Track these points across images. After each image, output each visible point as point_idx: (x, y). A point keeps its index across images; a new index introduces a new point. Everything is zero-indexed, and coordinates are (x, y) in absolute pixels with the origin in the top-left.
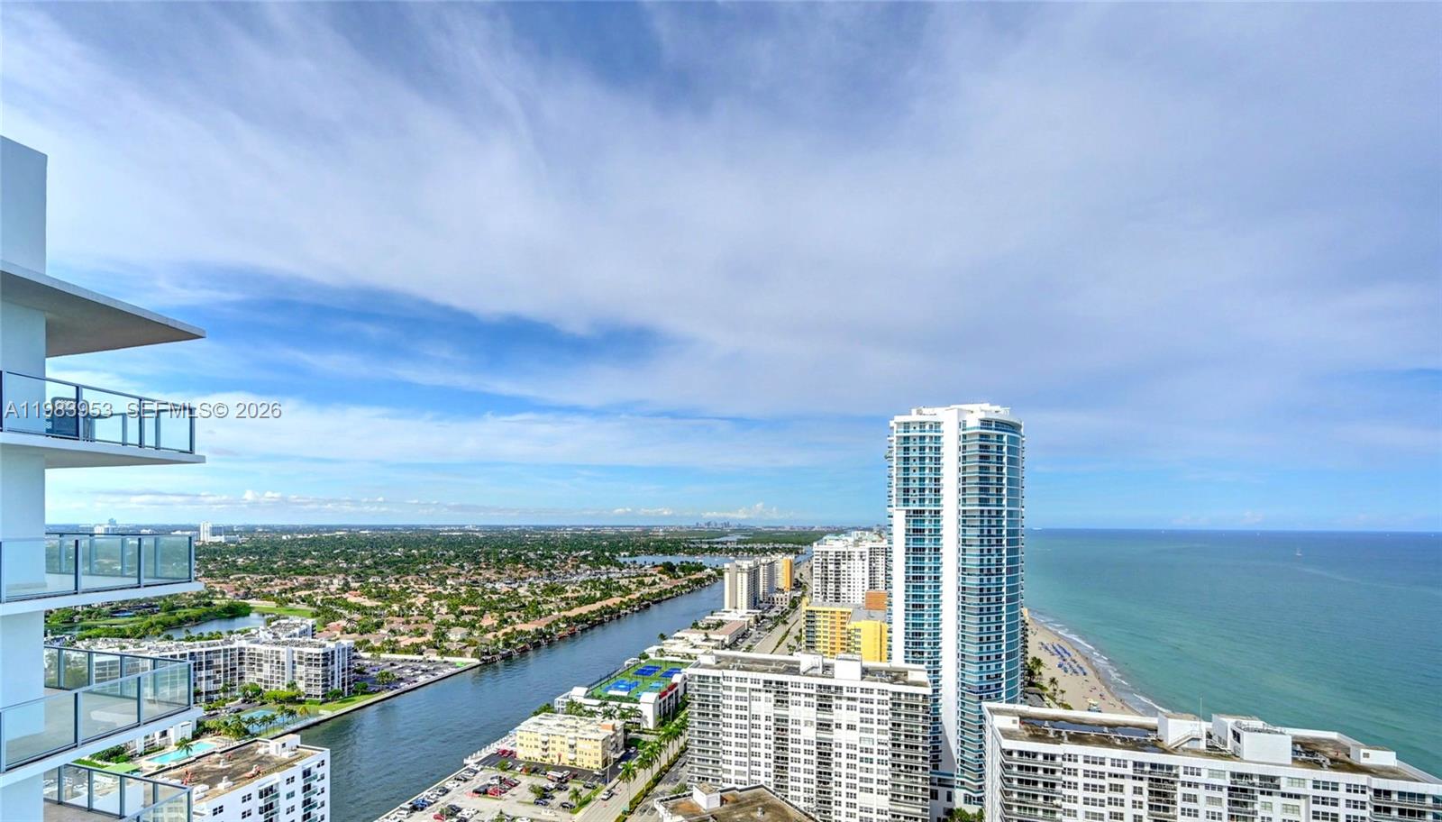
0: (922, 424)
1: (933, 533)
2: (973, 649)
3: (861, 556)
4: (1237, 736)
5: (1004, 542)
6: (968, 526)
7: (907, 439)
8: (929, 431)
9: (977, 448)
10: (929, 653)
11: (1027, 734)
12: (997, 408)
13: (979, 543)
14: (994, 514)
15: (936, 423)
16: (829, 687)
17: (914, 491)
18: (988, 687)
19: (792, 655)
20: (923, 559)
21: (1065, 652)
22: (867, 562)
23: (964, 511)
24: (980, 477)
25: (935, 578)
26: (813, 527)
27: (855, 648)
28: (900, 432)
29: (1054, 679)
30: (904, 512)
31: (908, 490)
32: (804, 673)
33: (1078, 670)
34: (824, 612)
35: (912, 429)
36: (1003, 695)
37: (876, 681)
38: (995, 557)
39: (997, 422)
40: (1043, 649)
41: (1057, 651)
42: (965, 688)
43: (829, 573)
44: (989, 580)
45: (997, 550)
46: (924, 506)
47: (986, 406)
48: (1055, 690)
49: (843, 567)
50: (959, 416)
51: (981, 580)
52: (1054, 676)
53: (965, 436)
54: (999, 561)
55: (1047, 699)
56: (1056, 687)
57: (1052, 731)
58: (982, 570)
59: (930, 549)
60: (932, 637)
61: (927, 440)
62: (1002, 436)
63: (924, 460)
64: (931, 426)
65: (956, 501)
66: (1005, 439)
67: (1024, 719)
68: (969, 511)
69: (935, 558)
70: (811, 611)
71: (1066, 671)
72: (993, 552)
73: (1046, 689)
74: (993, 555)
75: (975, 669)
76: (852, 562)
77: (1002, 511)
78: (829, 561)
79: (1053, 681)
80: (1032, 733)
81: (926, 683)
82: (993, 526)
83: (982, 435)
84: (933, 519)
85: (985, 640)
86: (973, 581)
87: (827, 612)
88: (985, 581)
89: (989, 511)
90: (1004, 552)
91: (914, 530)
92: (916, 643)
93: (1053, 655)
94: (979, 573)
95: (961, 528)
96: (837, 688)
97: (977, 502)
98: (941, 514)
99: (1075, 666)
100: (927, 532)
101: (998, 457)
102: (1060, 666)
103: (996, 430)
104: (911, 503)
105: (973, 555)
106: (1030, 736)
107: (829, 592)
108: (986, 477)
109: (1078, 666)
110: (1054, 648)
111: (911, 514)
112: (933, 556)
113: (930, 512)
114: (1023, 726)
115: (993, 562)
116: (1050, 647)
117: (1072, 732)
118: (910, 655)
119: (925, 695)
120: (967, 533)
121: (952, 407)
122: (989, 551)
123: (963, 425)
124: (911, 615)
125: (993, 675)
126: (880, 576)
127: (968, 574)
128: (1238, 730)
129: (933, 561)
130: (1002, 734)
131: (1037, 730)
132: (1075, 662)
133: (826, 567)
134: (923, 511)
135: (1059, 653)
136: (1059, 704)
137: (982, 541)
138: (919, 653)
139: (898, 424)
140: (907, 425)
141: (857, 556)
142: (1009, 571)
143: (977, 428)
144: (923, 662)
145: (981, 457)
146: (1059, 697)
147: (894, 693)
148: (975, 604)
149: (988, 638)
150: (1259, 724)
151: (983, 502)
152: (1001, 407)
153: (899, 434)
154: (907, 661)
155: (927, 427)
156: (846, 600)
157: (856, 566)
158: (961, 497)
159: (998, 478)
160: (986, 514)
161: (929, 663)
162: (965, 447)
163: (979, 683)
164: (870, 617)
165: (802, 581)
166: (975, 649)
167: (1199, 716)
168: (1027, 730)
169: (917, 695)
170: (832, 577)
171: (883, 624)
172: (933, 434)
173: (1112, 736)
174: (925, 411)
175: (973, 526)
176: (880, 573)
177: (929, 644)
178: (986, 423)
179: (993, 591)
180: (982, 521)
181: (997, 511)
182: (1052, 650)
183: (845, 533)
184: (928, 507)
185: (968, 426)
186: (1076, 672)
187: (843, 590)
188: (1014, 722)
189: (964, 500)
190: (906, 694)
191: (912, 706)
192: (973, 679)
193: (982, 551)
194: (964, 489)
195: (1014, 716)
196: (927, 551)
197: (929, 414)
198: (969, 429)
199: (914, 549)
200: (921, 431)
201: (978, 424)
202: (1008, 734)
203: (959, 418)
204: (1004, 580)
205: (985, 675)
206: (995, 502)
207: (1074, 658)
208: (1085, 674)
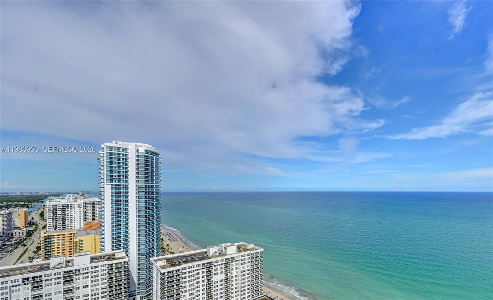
0: (119, 148)
1: (125, 194)
2: (143, 239)
3: (79, 206)
4: (226, 249)
5: (155, 197)
6: (141, 191)
7: (111, 154)
8: (122, 152)
9: (144, 161)
10: (124, 244)
11: (169, 265)
12: (151, 146)
13: (145, 198)
14: (150, 186)
15: (125, 149)
16: (72, 271)
17: (115, 177)
18: (149, 252)
19: (31, 262)
20: (120, 205)
21: (170, 234)
22: (82, 209)
23: (139, 185)
24: (145, 172)
25: (126, 213)
26: (38, 193)
27: (80, 250)
28: (108, 150)
29: (168, 244)
30: (111, 185)
31: (112, 176)
32: (53, 268)
33: (175, 240)
34: (57, 235)
35: (113, 150)
36: (155, 254)
37: (99, 261)
38: (151, 203)
39: (151, 152)
40: (163, 235)
41: (167, 235)
42: (140, 255)
43: (58, 215)
44: (149, 212)
45: (152, 200)
46: (120, 183)
47: (146, 145)
48: (169, 248)
49: (67, 212)
50: (136, 147)
51: (146, 212)
52: (168, 243)
53: (138, 156)
54: (153, 204)
55: (166, 252)
56: (169, 247)
57: (177, 261)
58: (146, 208)
59: (123, 201)
60: (125, 237)
61: (121, 155)
62: (153, 157)
63: (120, 164)
64: (123, 150)
65: (135, 181)
66: (154, 158)
67: (168, 260)
68: (140, 185)
69: (126, 205)
70: (49, 236)
71: (171, 241)
72: (151, 201)
73: (165, 249)
74: (150, 202)
75: (144, 246)
76: (73, 209)
77: (153, 185)
78: (58, 210)
79: (168, 245)
80: (171, 264)
81: (125, 257)
82: (150, 191)
83: (145, 156)
84: (124, 188)
85: (148, 235)
86: (143, 213)
87: (60, 235)
88: (148, 212)
89: (149, 186)
90: (155, 201)
91: (115, 193)
92: (117, 241)
93: (166, 236)
94: (145, 209)
95: (137, 192)
96: (76, 270)
97: (144, 182)
98: (128, 186)
99: (174, 239)
100: (122, 194)
101: (152, 165)
102: (169, 240)
103: (151, 154)
104: (114, 181)
105: (143, 203)
106: (170, 265)
107: (58, 225)
108: (147, 172)
109: (175, 238)
110: (166, 234)
111: (114, 186)
112: (125, 204)
113: (123, 185)
114: (167, 263)
115: (151, 205)
116: (165, 234)
117: (183, 260)
118: (115, 247)
119: (124, 262)
120: (140, 194)
121: (132, 143)
122: (149, 200)
123: (137, 151)
124: (114, 230)
125: (151, 247)
126: (89, 215)
127: (141, 210)
128: (226, 247)
129: (125, 206)
130: (161, 268)
131: (172, 263)
132: (174, 237)
133: (56, 213)
134: (120, 185)
135: (168, 235)
136: (170, 253)
137: (146, 197)
138: (119, 245)
139: (107, 147)
140: (111, 148)
141: (76, 206)
142: (156, 208)
143: (144, 153)
144: (121, 249)
145: (145, 164)
146: (170, 250)
147: (109, 265)
148: (144, 222)
149: (149, 234)
150: (229, 244)
151: (146, 182)
152: (152, 146)
153: (107, 151)
154: (113, 250)
155: (121, 150)
156: (70, 228)
157: (76, 211)
158: (137, 180)
159: (152, 173)
160: (147, 186)
161: (124, 248)
162: (138, 160)
163: (146, 251)
164: (87, 234)
165: (34, 221)
166: (144, 239)
167: (217, 245)
168: (169, 264)
169: (121, 263)
170: (60, 217)
171: (96, 236)
172: (124, 153)
173: (195, 258)
174: (119, 143)
175: (142, 191)
176: (89, 213)
177: (124, 240)
178: (147, 151)
179: (151, 216)
180: (146, 189)
181: (152, 186)
182: (166, 235)
183: (62, 195)
184: (122, 183)
185: (140, 152)
186: (174, 241)
187: (68, 222)
188: (164, 262)
189: (138, 181)
190: (116, 264)
191: (118, 268)
192: (143, 251)
193: (146, 201)
194: (138, 177)
195: (164, 260)
196: (122, 202)
197: (121, 144)
198: (140, 153)
199: (115, 201)
200: (118, 151)
201: (143, 151)
202: (163, 267)
203: (136, 148)
204: (155, 211)
205: (148, 248)
206: (151, 182)
207: (173, 236)
208: (177, 241)
